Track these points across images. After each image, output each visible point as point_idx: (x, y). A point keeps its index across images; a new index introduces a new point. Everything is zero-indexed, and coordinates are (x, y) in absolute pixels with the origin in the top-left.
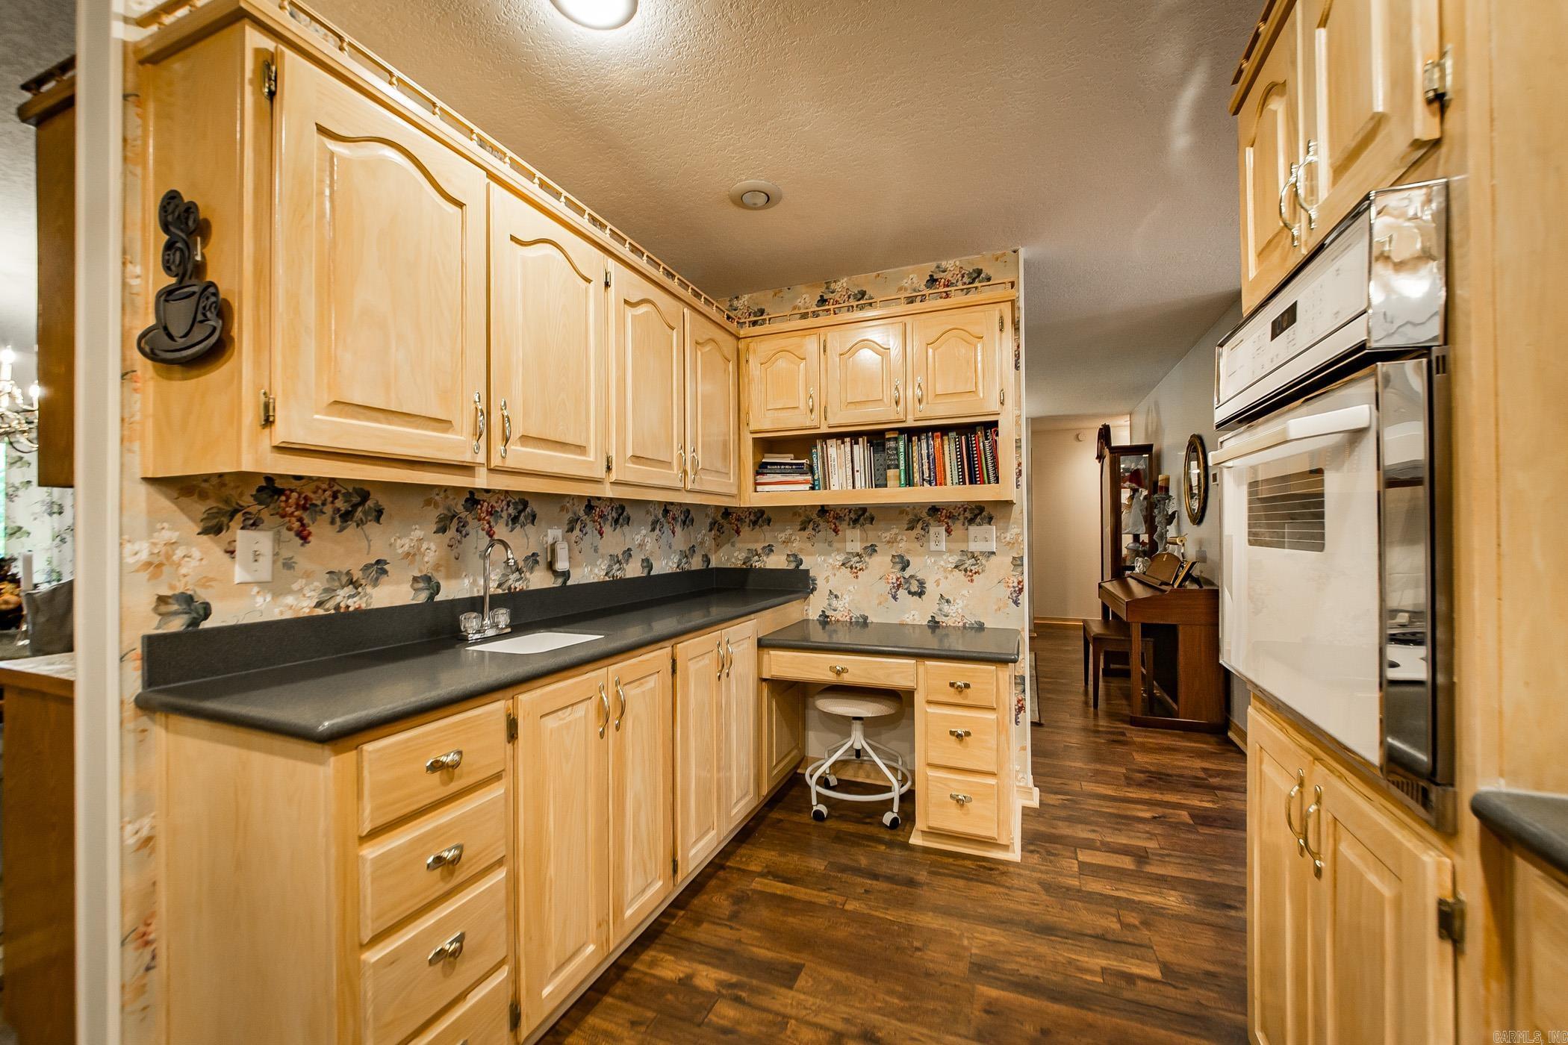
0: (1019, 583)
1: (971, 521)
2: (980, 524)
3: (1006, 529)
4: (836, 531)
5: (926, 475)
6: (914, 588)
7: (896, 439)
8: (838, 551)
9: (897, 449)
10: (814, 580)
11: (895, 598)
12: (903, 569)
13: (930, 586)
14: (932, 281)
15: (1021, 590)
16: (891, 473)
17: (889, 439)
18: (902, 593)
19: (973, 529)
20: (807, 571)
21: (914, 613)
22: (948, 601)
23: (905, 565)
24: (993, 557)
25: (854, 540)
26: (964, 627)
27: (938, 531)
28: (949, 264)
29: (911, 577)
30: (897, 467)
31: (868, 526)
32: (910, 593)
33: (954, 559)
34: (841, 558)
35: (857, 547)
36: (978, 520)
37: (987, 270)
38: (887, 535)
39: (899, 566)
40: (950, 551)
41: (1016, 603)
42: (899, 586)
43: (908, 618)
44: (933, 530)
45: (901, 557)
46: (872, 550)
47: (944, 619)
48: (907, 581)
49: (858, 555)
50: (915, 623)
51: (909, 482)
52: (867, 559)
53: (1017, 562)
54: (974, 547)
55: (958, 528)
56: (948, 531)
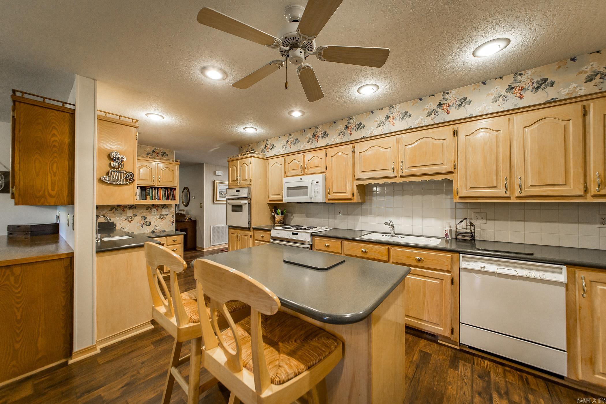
0: (173, 220)
1: (163, 208)
2: (165, 208)
3: (171, 209)
4: (124, 211)
5: (157, 197)
6: (148, 224)
7: (149, 189)
8: (124, 216)
9: (150, 191)
10: (115, 225)
11: (142, 227)
12: (145, 219)
13: (152, 223)
14: (153, 151)
15: (174, 222)
16: (148, 197)
17: (148, 189)
18: (144, 226)
19: (163, 210)
20: (113, 222)
21: (148, 230)
22: (157, 226)
23: (145, 218)
24: (168, 216)
25: (130, 213)
26: (161, 231)
27: (154, 210)
28: (158, 149)
29: (147, 221)
30: (150, 195)
31: (134, 209)
32: (147, 225)
33: (158, 216)
34: (125, 218)
35: (131, 215)
36: (164, 207)
37: (167, 153)
38: (140, 211)
39: (144, 219)
40: (158, 215)
41: (173, 225)
42: (143, 224)
43: (146, 231)
44: (153, 210)
45: (144, 217)
46: (136, 215)
47: (156, 230)
48: (146, 222)
49: (131, 217)
50: (148, 232)
51: (152, 199)
52: (134, 218)
53: (173, 216)
54: (163, 213)
55: (159, 210)
56: (157, 210)
